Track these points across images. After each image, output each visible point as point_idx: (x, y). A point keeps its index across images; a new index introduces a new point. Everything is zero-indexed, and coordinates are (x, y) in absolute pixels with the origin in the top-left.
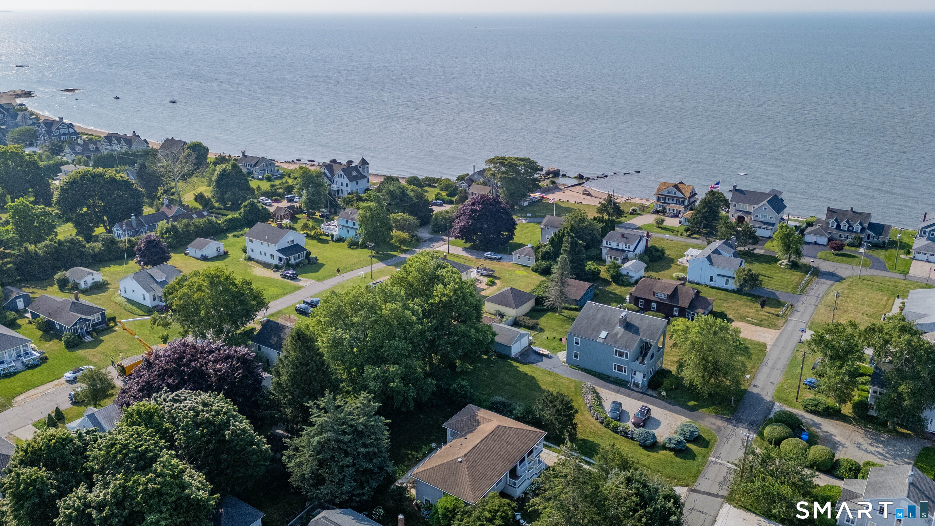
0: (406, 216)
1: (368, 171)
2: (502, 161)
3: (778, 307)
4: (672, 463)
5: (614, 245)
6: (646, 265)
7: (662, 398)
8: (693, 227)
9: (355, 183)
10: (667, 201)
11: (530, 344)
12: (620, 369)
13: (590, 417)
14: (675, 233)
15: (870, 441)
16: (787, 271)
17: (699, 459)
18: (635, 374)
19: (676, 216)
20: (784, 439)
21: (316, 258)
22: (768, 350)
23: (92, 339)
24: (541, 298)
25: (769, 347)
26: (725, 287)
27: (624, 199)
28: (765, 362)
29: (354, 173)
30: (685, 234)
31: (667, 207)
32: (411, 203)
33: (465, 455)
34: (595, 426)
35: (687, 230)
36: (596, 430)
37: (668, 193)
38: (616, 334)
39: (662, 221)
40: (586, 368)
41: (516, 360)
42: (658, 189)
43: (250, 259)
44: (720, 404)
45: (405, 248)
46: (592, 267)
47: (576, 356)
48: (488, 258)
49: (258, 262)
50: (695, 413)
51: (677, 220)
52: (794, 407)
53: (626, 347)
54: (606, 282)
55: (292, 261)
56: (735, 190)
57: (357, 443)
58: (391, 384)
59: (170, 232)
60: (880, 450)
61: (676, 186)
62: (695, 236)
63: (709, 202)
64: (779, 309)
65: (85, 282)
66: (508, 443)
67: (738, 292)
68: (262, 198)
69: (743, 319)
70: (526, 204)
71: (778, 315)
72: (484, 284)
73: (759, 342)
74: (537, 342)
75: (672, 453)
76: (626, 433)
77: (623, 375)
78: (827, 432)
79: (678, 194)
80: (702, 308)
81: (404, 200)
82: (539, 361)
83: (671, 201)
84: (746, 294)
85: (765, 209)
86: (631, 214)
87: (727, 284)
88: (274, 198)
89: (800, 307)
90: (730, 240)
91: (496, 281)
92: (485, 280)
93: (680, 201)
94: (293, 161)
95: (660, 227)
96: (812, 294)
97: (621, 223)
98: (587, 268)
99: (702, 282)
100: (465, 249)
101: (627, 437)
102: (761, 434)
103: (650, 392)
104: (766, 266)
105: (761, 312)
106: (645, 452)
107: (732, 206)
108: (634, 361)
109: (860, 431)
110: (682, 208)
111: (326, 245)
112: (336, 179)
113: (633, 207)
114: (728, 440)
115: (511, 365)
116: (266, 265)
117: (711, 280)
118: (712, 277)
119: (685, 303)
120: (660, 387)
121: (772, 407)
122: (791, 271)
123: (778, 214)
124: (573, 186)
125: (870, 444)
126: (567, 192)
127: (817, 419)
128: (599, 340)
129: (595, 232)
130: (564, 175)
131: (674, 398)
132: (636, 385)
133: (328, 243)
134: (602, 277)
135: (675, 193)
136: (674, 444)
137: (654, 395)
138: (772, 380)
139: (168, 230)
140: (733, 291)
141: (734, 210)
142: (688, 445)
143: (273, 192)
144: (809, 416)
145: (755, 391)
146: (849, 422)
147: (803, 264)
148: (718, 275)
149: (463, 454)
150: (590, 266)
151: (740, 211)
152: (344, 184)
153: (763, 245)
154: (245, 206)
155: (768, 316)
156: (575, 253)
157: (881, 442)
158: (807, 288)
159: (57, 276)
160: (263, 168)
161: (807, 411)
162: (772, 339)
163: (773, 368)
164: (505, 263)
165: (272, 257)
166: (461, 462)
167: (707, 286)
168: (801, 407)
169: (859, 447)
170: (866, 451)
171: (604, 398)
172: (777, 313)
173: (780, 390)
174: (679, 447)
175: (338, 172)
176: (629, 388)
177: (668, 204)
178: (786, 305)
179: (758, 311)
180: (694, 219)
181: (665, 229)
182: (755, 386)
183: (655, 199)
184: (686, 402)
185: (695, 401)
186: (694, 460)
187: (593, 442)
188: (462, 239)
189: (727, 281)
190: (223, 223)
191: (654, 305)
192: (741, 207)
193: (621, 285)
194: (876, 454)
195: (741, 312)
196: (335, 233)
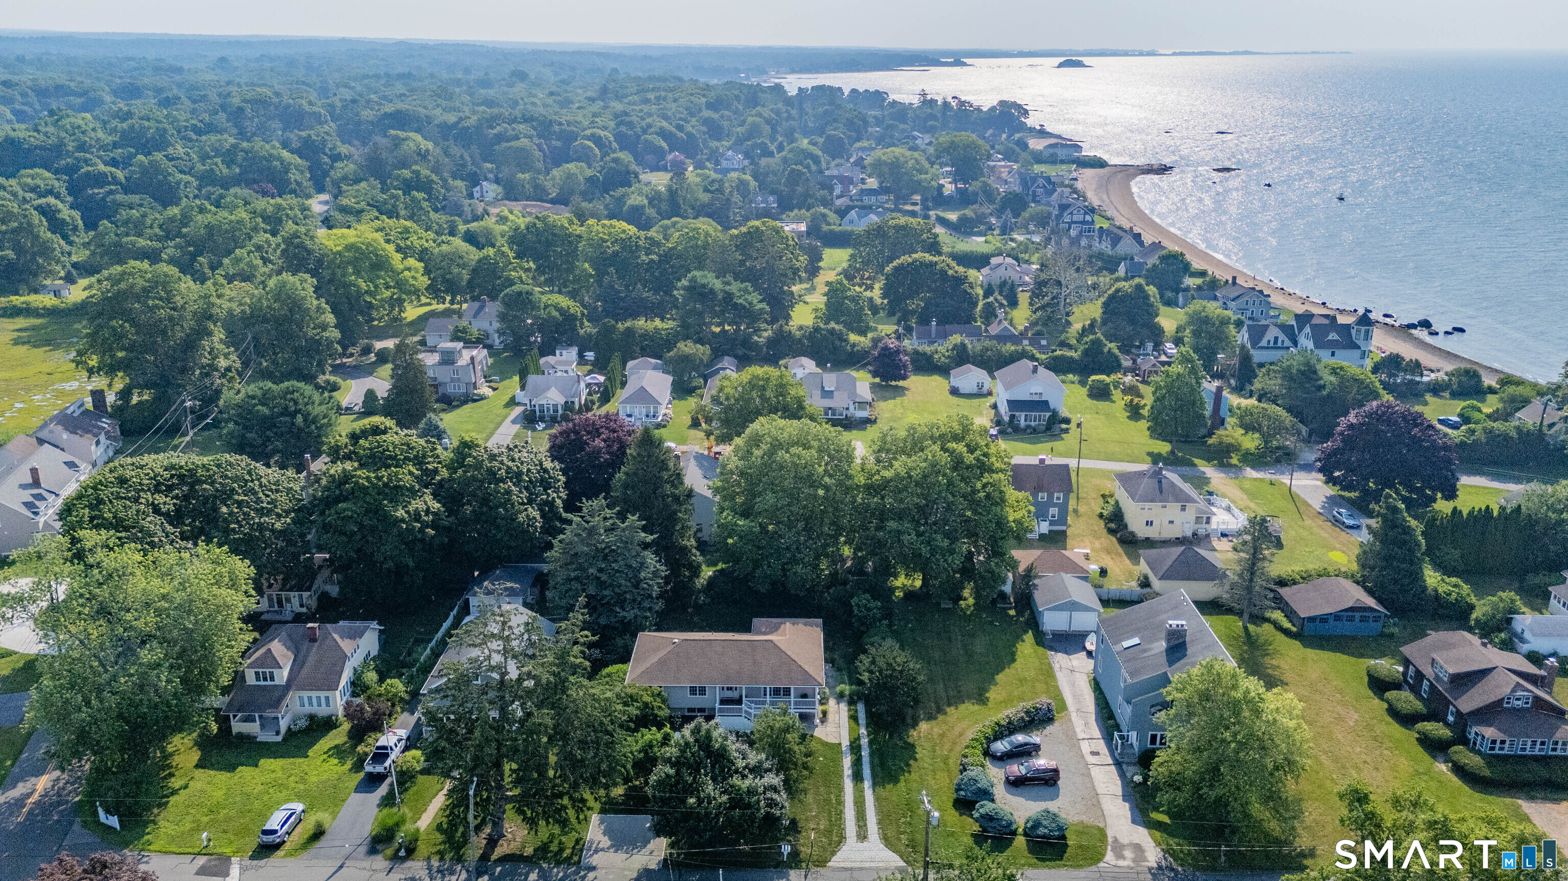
7: (1127, 783)
13: (970, 732)
29: (1333, 336)
33: (686, 640)
38: (1146, 650)
40: (1103, 690)
43: (994, 406)
45: (1236, 462)
48: (1336, 520)
55: (1022, 422)
68: (1168, 345)
76: (964, 770)
82: (1065, 652)
103: (1133, 769)
106: (948, 805)
111: (1132, 422)
128: (1116, 648)
131: (1148, 796)
133: (1138, 421)
137: (1129, 774)
142: (1020, 840)
164: (1343, 536)
166: (674, 643)
171: (1047, 731)
176: (1110, 746)
184: (1155, 810)
185: (1170, 817)
191: (1426, 685)
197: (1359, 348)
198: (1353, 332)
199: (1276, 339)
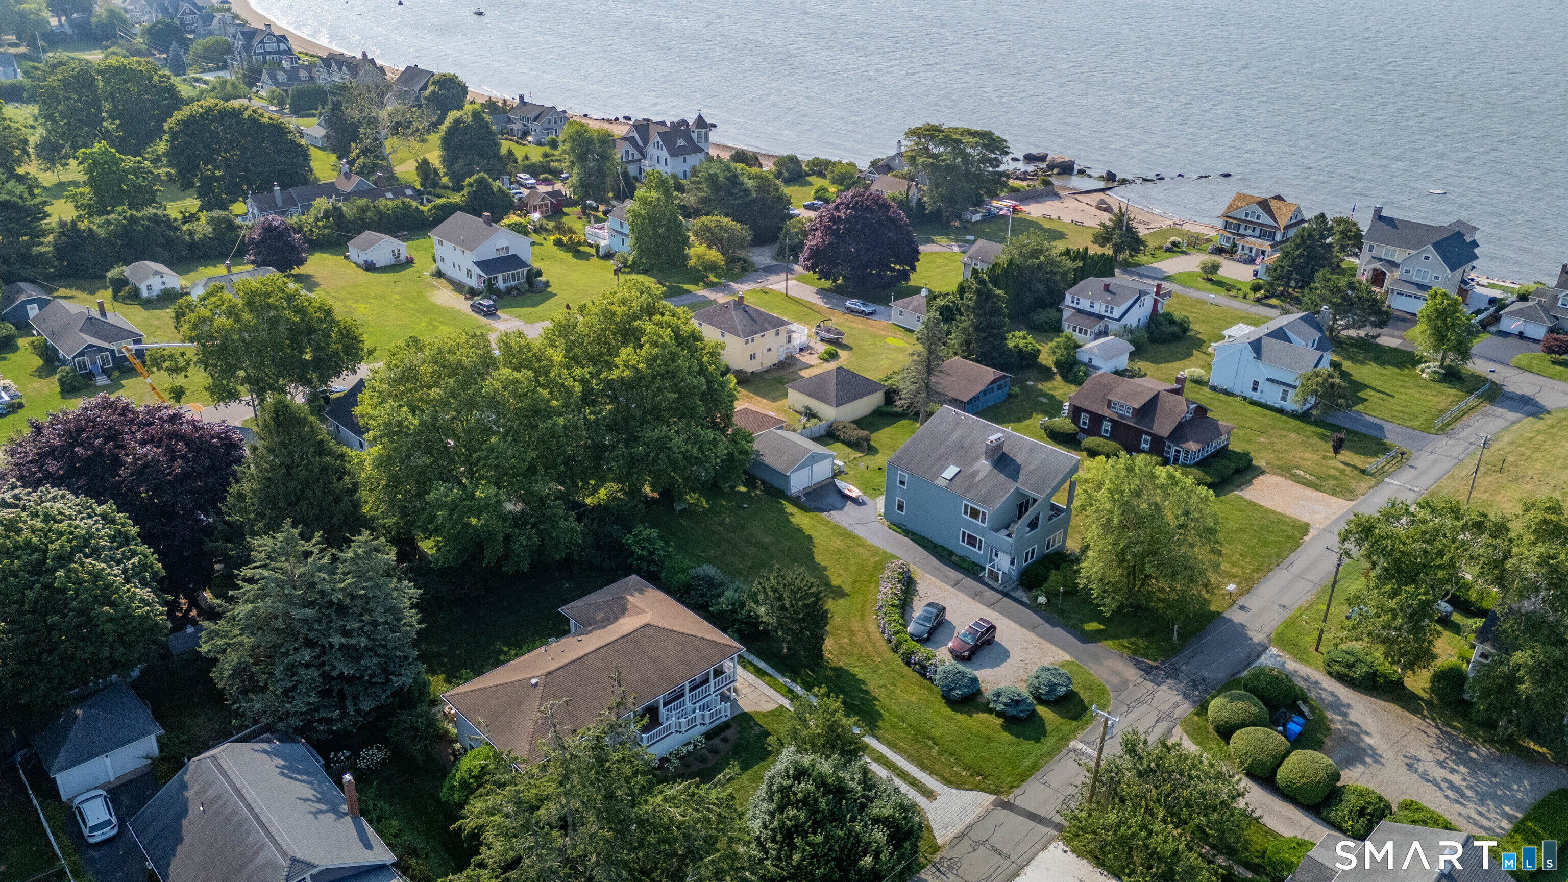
0: (728, 222)
1: (707, 140)
2: (932, 132)
3: (1375, 454)
4: (989, 740)
5: (1085, 304)
6: (1133, 348)
7: (1035, 608)
8: (1271, 285)
9: (681, 159)
10: (1242, 231)
11: (837, 473)
12: (972, 541)
13: (873, 628)
14: (1234, 292)
15: (1442, 756)
16: (1432, 384)
17: (1050, 741)
18: (997, 555)
19: (1252, 261)
20: (1243, 725)
21: (547, 284)
22: (1307, 538)
23: (109, 382)
24: (894, 391)
25: (1312, 532)
26: (1279, 404)
27: (1169, 222)
28: (1287, 562)
29: (681, 142)
30: (1251, 295)
31: (1240, 243)
32: (747, 199)
33: (549, 673)
34: (874, 646)
35: (1256, 288)
36: (872, 652)
37: (1247, 215)
38: (973, 475)
39: (1215, 268)
40: (915, 530)
41: (795, 501)
42: (1230, 206)
43: (439, 274)
44: (1150, 635)
45: (715, 280)
46: (1022, 343)
47: (901, 507)
48: (851, 311)
49: (450, 281)
50: (1091, 646)
51: (1250, 269)
52: (1307, 662)
53: (985, 501)
54: (1047, 374)
55: (501, 285)
56: (1379, 216)
57: (333, 625)
58: (474, 521)
59: (328, 218)
60: (1456, 779)
61: (1264, 204)
62: (1273, 301)
63: (1310, 236)
64: (1370, 460)
65: (149, 287)
66: (653, 660)
67: (1304, 417)
68: (521, 175)
69: (1286, 471)
70: (977, 218)
71: (1363, 472)
72: (816, 356)
73: (1296, 521)
74: (851, 473)
75: (999, 721)
76: (924, 667)
77: (976, 554)
78: (1356, 725)
79: (1265, 219)
80: (1198, 442)
81: (733, 194)
82: (835, 509)
83: (1249, 232)
84: (1317, 423)
85: (1427, 258)
86: (1168, 250)
87: (1284, 399)
88: (542, 176)
89: (1422, 460)
90: (1318, 312)
91: (840, 352)
92: (822, 348)
93: (1266, 233)
94: (617, 119)
95: (1210, 280)
96: (1461, 436)
97: (1138, 265)
98: (1010, 344)
99: (1237, 391)
100: (822, 292)
101: (924, 676)
102: (1202, 709)
103: (1020, 594)
104: (1390, 371)
105: (1331, 463)
106: (947, 711)
107: (1366, 248)
108: (997, 531)
109: (1432, 731)
110: (1266, 245)
111: (584, 262)
112: (651, 150)
113: (1172, 239)
114: (1130, 708)
115: (782, 511)
116: (458, 287)
117: (1255, 389)
118: (1256, 383)
119: (1163, 427)
120: (1040, 586)
121: (1258, 656)
122: (1440, 386)
123: (1453, 268)
124: (1088, 192)
125: (1441, 764)
126: (1070, 203)
127: (1344, 693)
128: (940, 482)
129: (1058, 278)
130: (1081, 172)
131: (1061, 612)
132: (994, 576)
133: (588, 259)
134: (1044, 363)
135: (1259, 217)
136: (1005, 704)
137: (1025, 599)
138: (1285, 600)
139: (327, 214)
140: (1294, 415)
141: (1368, 258)
142: (1041, 710)
143: (543, 166)
144: (1330, 685)
145: (1237, 617)
146: (1416, 711)
147: (1472, 375)
148: (1268, 380)
149: (545, 672)
150: (1018, 339)
151: (1380, 260)
152: (662, 161)
153: (1405, 330)
154: (470, 185)
155: (1342, 472)
156: (985, 314)
157: (1469, 763)
158: (1458, 424)
159: (109, 275)
160: (547, 126)
161: (1330, 673)
162: (1326, 518)
163: (1299, 577)
164: (875, 323)
165: (469, 274)
166: (536, 685)
167: (1245, 398)
168: (1321, 664)
169: (1410, 766)
170: (1424, 777)
171: (921, 593)
172: (1363, 467)
173: (1292, 623)
174: (1013, 712)
175: (655, 138)
176: (981, 581)
177: (1243, 236)
178: (1393, 452)
179: (1325, 458)
180: (1275, 270)
181: (1219, 284)
182: (1242, 608)
183: (1220, 224)
184: (1082, 622)
185: (1100, 623)
186: (1037, 740)
187: (854, 676)
188: (815, 272)
189: (1285, 393)
190: (430, 210)
191: (1106, 425)
192: (1383, 251)
193: (1071, 382)
194: (1444, 785)
195: (1288, 457)
196: (603, 243)
197: (702, 150)
198: (694, 136)
199: (627, 152)
